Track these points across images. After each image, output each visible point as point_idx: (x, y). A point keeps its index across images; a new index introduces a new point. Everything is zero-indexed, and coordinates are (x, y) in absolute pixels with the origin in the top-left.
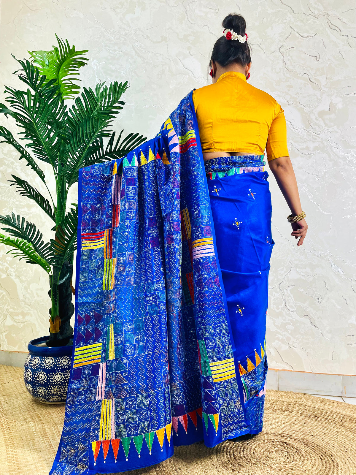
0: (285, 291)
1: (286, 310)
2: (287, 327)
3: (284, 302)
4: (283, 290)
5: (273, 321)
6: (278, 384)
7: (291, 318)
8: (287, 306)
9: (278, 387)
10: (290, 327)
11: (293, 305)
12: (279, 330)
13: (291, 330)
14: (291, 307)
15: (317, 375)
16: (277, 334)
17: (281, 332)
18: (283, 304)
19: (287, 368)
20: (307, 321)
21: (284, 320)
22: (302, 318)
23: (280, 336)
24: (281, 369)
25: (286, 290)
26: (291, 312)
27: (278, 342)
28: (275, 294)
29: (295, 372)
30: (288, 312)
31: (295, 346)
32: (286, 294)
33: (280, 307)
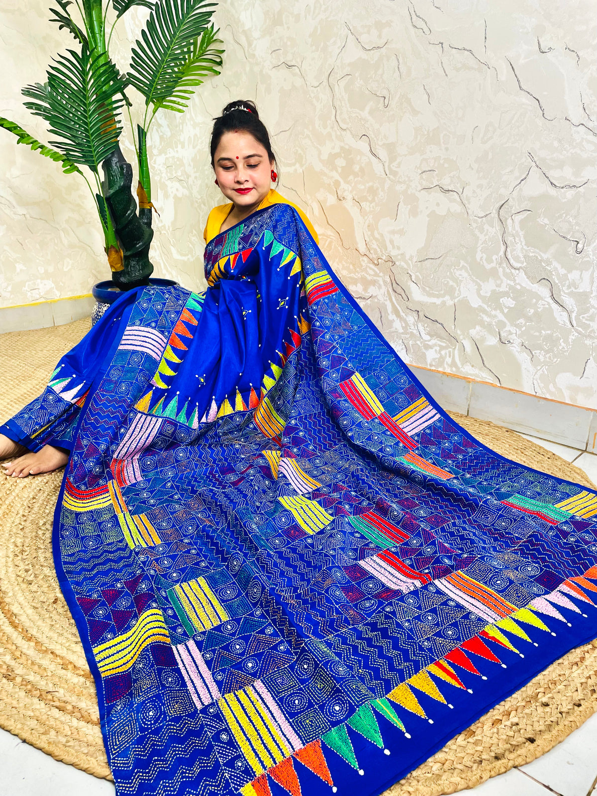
0: (509, 221)
1: (505, 265)
2: (501, 300)
3: (503, 248)
4: (506, 219)
5: (476, 287)
6: (469, 405)
7: (512, 283)
8: (509, 257)
9: (468, 411)
10: (509, 302)
11: (521, 255)
12: (485, 306)
13: (509, 308)
14: (517, 259)
15: (542, 402)
16: (481, 314)
17: (489, 309)
18: (502, 253)
19: (490, 379)
20: (543, 291)
21: (499, 286)
22: (536, 285)
23: (486, 319)
24: (479, 379)
25: (511, 222)
26: (513, 271)
27: (481, 329)
28: (487, 230)
29: (501, 389)
30: (508, 271)
31: (511, 341)
32: (510, 229)
33: (494, 257)
